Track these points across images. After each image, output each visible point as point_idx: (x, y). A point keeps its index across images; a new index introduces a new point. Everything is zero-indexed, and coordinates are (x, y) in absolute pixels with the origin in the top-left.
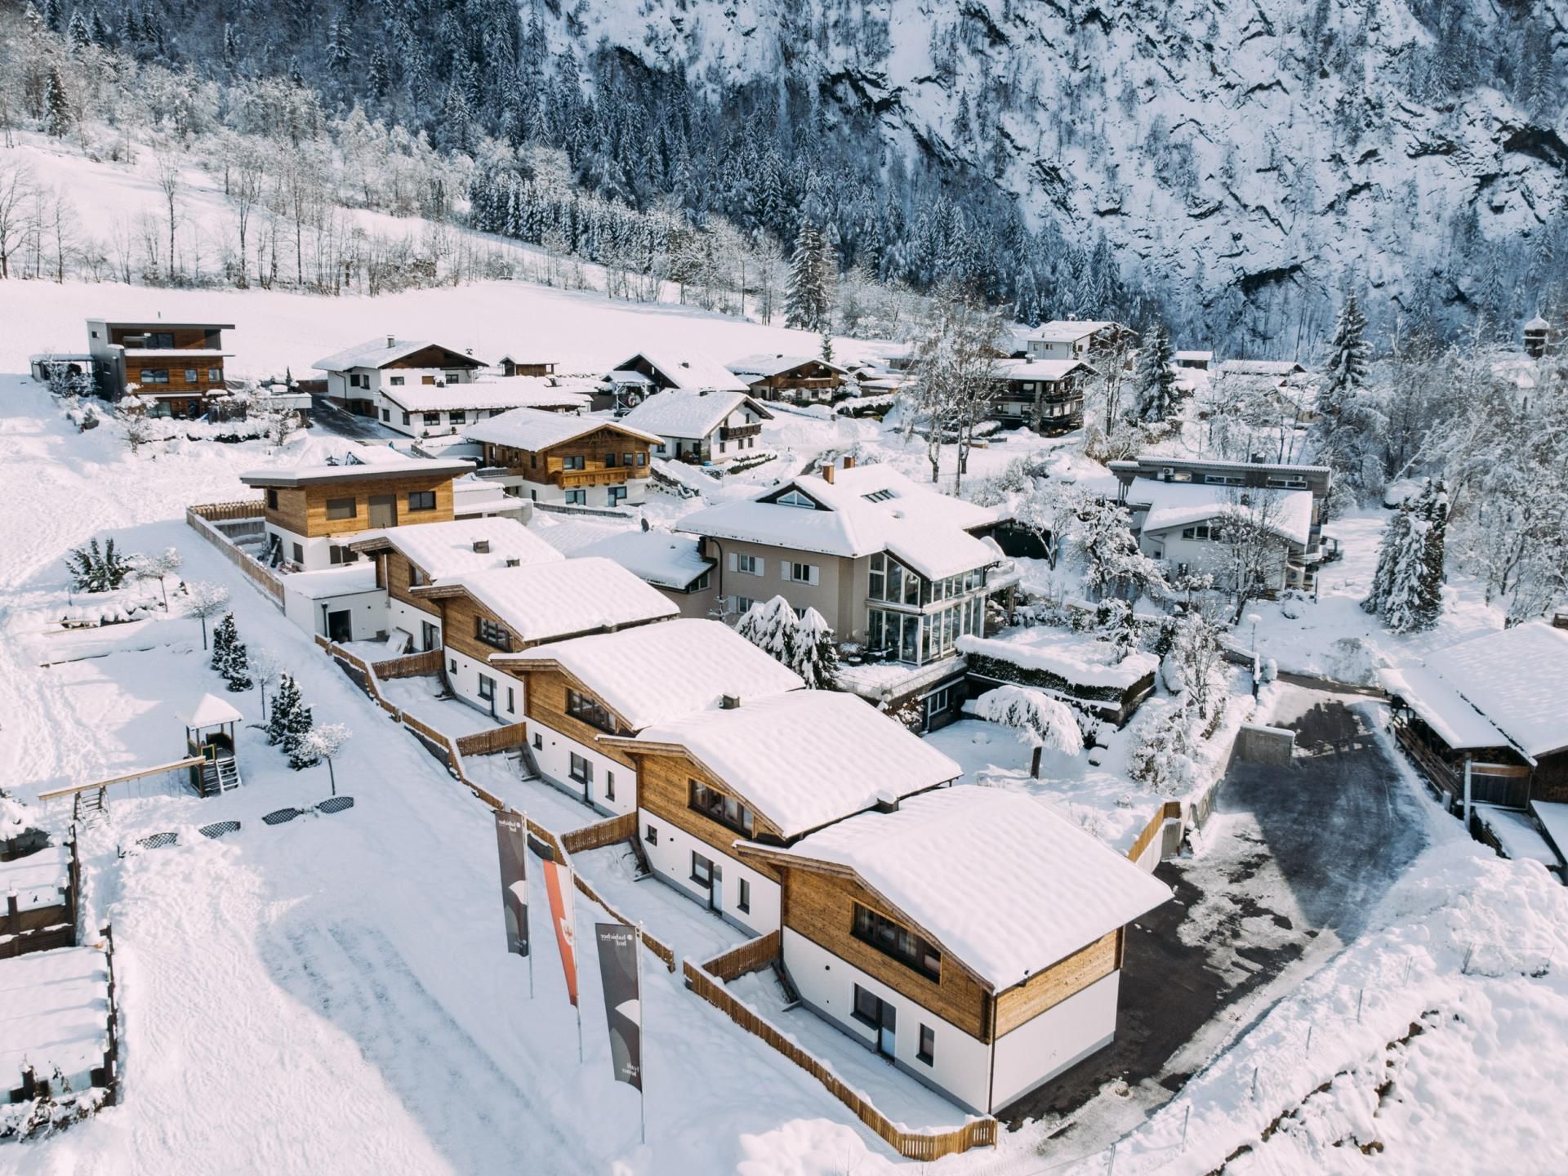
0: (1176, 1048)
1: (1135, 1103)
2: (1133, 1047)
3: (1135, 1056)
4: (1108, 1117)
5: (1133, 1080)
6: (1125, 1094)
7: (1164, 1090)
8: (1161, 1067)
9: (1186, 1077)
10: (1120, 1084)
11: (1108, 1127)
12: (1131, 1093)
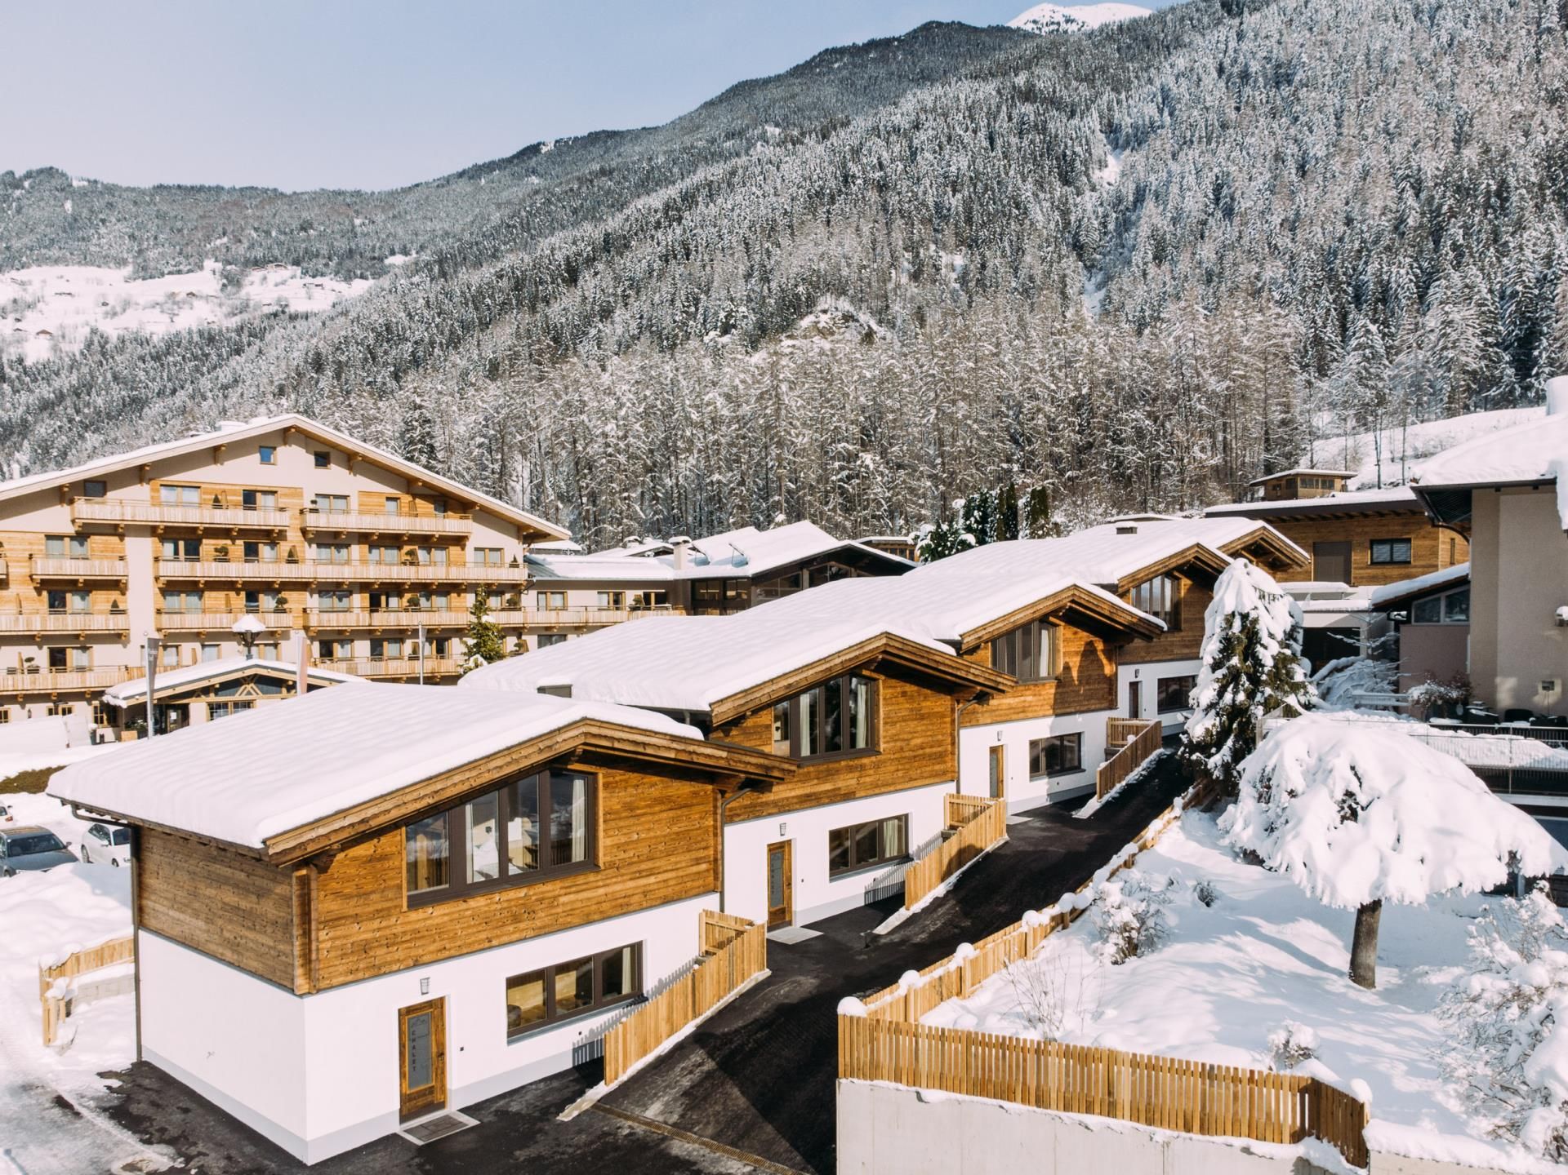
6: (131, 1168)
10: (160, 1162)
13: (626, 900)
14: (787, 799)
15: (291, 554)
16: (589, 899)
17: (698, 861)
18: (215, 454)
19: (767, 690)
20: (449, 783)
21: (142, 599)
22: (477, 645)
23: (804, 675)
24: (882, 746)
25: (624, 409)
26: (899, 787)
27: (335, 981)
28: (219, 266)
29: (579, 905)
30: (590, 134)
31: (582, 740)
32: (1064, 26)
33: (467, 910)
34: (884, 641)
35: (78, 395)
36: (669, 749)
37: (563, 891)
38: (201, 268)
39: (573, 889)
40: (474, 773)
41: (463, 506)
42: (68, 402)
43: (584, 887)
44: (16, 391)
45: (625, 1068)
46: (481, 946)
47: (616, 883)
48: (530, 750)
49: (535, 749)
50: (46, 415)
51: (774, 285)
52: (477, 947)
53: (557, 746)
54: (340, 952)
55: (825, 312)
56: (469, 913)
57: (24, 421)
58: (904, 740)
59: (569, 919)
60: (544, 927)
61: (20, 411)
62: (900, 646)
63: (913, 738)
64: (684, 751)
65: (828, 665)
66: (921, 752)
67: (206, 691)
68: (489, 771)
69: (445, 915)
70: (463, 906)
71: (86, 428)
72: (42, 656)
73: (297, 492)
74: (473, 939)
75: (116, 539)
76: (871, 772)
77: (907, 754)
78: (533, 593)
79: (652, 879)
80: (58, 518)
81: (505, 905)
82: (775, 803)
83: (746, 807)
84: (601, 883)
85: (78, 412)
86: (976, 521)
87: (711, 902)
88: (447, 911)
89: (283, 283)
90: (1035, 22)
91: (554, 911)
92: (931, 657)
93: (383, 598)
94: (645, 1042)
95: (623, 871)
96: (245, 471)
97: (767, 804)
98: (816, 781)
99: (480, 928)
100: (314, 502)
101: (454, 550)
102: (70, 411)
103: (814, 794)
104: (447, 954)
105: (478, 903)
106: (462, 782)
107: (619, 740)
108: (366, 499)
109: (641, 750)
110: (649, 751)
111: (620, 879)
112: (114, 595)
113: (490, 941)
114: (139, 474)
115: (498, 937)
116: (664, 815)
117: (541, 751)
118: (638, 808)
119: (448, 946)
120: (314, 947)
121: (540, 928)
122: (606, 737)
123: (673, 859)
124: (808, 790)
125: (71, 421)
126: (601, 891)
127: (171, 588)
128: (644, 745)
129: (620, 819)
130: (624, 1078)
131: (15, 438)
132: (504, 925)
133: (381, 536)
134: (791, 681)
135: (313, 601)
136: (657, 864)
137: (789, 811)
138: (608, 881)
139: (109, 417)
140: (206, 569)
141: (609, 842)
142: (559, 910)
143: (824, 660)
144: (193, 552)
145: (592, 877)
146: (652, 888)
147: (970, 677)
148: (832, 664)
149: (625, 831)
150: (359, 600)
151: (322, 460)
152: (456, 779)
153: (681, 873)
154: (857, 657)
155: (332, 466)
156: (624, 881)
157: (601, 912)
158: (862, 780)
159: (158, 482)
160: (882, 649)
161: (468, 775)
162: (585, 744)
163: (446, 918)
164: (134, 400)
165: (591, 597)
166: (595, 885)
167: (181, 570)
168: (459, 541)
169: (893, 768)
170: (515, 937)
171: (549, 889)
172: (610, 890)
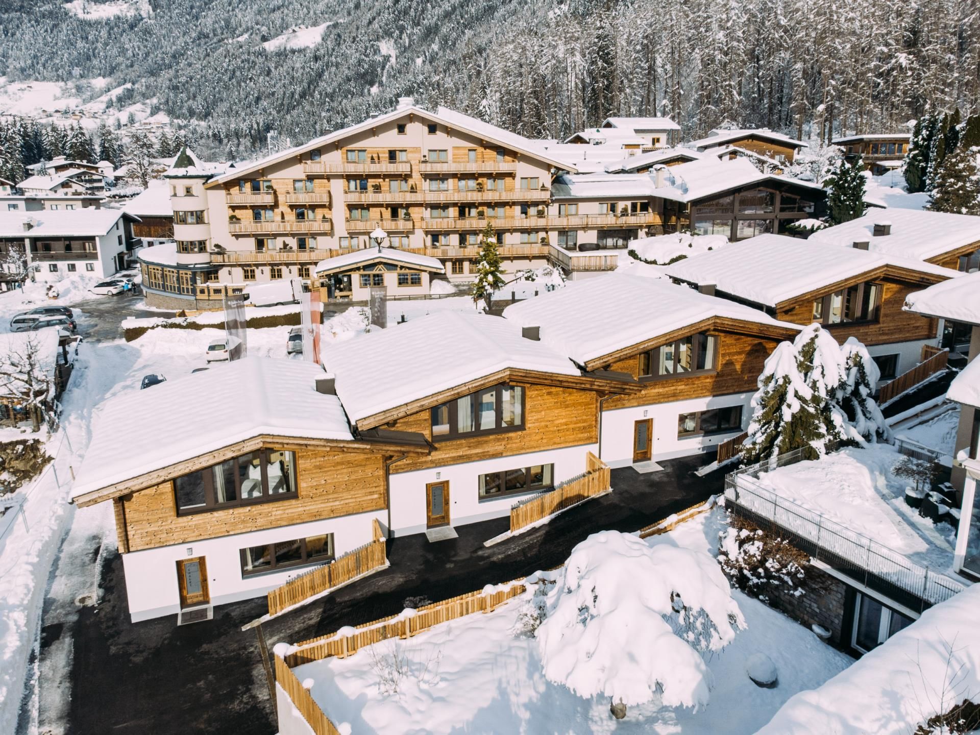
0: (75, 659)
1: (68, 599)
2: (111, 631)
3: (104, 626)
4: (76, 579)
5: (85, 611)
6: (83, 600)
7: (56, 622)
8: (73, 636)
9: (46, 644)
10: (93, 601)
11: (71, 574)
12: (77, 604)
14: (443, 459)
15: (412, 188)
16: (291, 513)
17: (371, 493)
18: (373, 132)
19: (402, 410)
21: (339, 213)
22: (484, 255)
24: (527, 426)
25: (731, 22)
26: (542, 449)
27: (139, 548)
29: (287, 516)
34: (508, 373)
35: (462, 7)
37: (274, 509)
39: (281, 508)
42: (458, 12)
43: (287, 507)
44: (433, 7)
45: (281, 609)
46: (223, 535)
47: (311, 505)
48: (226, 452)
49: (229, 451)
50: (447, 20)
52: (220, 535)
53: (244, 449)
54: (140, 536)
56: (214, 519)
57: (436, 25)
59: (279, 522)
60: (263, 526)
61: (435, 19)
65: (456, 392)
67: (358, 269)
69: (201, 520)
70: (211, 516)
71: (466, 27)
72: (293, 243)
73: (417, 150)
74: (218, 531)
75: (326, 181)
76: (518, 441)
78: (556, 205)
79: (337, 503)
80: (298, 171)
81: (237, 515)
82: (432, 462)
83: (408, 464)
84: (300, 505)
85: (462, 17)
86: (923, 139)
87: (382, 515)
91: (269, 519)
93: (467, 210)
95: (315, 499)
96: (391, 139)
97: (426, 462)
99: (222, 526)
100: (425, 156)
101: (508, 180)
102: (459, 17)
103: (466, 455)
104: (202, 538)
105: (220, 514)
108: (456, 152)
111: (314, 503)
112: (326, 211)
113: (228, 532)
114: (336, 146)
115: (233, 530)
116: (345, 471)
117: (233, 452)
118: (325, 468)
119: (204, 534)
121: (260, 526)
123: (352, 493)
124: (461, 453)
125: (458, 23)
126: (300, 509)
127: (351, 207)
129: (313, 473)
130: (279, 614)
131: (432, 36)
132: (237, 525)
133: (462, 174)
135: (427, 213)
136: (341, 495)
137: (444, 465)
138: (305, 504)
139: (477, 19)
140: (370, 197)
141: (304, 485)
142: (272, 518)
144: (364, 188)
145: (294, 502)
146: (337, 507)
149: (317, 479)
150: (453, 212)
151: (432, 131)
153: (358, 500)
155: (438, 132)
156: (316, 504)
157: (301, 520)
158: (508, 446)
159: (345, 149)
163: (200, 522)
164: (490, 8)
165: (595, 207)
166: (295, 506)
167: (354, 198)
168: (511, 175)
170: (244, 531)
171: (265, 508)
172: (307, 508)
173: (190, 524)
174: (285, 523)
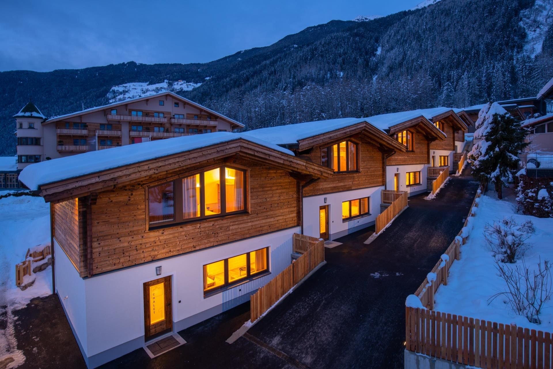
13: (261, 228)
14: (327, 188)
16: (244, 228)
17: (292, 212)
19: (322, 138)
20: (167, 163)
23: (336, 134)
24: (361, 170)
26: (366, 186)
27: (104, 270)
28: (167, 81)
29: (239, 230)
30: (253, 49)
31: (239, 149)
32: (365, 20)
33: (183, 232)
34: (365, 125)
36: (281, 158)
37: (232, 224)
38: (164, 82)
39: (237, 223)
40: (181, 159)
41: (216, 118)
43: (242, 222)
45: (261, 313)
46: (190, 250)
47: (256, 221)
48: (213, 151)
49: (215, 150)
51: (296, 79)
52: (188, 250)
53: (227, 151)
54: (107, 254)
55: (309, 86)
56: (183, 233)
58: (368, 168)
59: (234, 237)
60: (223, 240)
62: (370, 128)
63: (371, 168)
64: (287, 160)
65: (344, 131)
66: (373, 173)
68: (190, 159)
69: (170, 234)
70: (181, 230)
73: (169, 113)
74: (186, 246)
75: (119, 125)
76: (357, 179)
77: (369, 174)
81: (203, 230)
82: (322, 190)
83: (311, 190)
84: (249, 221)
87: (297, 230)
88: (171, 232)
89: (182, 84)
90: (358, 19)
91: (227, 233)
92: (380, 134)
94: (271, 298)
95: (259, 215)
97: (319, 189)
98: (337, 182)
99: (190, 241)
100: (174, 116)
103: (337, 187)
104: (171, 254)
105: (189, 228)
106: (174, 163)
107: (257, 152)
108: (188, 116)
109: (267, 157)
110: (271, 158)
111: (258, 219)
112: (118, 141)
113: (195, 247)
114: (126, 108)
115: (198, 245)
116: (277, 191)
117: (218, 152)
118: (266, 187)
119: (172, 250)
120: (89, 251)
121: (220, 241)
122: (251, 149)
123: (281, 211)
124: (335, 185)
126: (250, 224)
128: (269, 155)
129: (258, 191)
130: (259, 318)
132: (202, 239)
133: (192, 125)
134: (331, 135)
136: (275, 213)
137: (328, 193)
138: (253, 220)
140: (143, 134)
141: (253, 201)
142: (230, 232)
143: (343, 128)
145: (245, 218)
146: (272, 223)
147: (393, 144)
148: (346, 131)
149: (260, 197)
151: (177, 104)
152: (171, 161)
153: (285, 217)
154: (355, 130)
156: (260, 220)
157: (250, 234)
158: (354, 183)
160: (364, 128)
161: (177, 160)
162: (240, 151)
163: (171, 236)
166: (247, 221)
169: (364, 179)
170: (208, 245)
171: (225, 222)
172: (254, 224)
173: (161, 238)
174: (239, 238)
